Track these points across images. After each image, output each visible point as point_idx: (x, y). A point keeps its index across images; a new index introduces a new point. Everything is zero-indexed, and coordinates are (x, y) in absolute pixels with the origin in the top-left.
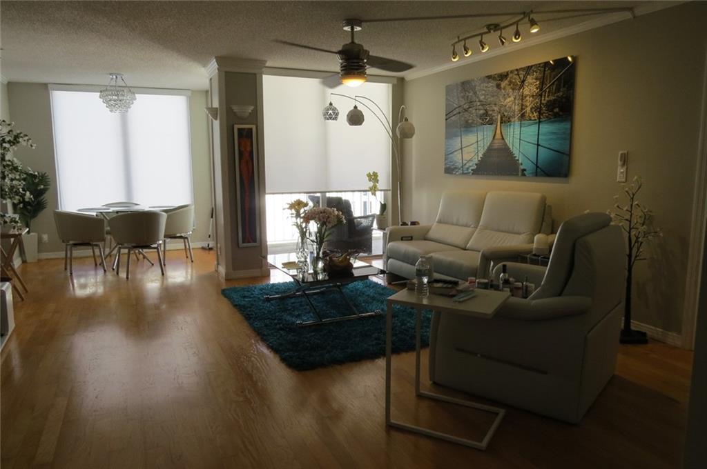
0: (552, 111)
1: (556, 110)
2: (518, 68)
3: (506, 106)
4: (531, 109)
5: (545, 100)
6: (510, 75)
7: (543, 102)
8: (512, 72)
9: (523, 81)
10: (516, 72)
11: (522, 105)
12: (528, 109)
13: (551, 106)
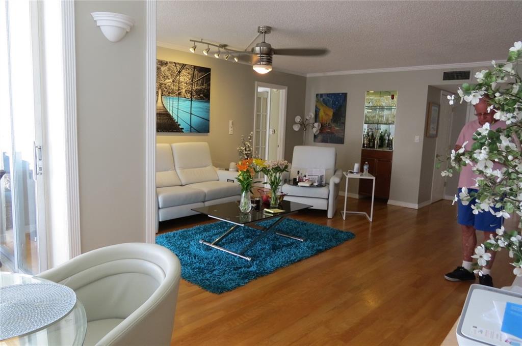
0: (199, 95)
1: (202, 95)
2: (176, 62)
3: (165, 84)
4: (186, 91)
5: (195, 88)
6: (169, 65)
7: (193, 88)
8: (170, 62)
9: (180, 72)
10: (174, 64)
11: (179, 87)
12: (184, 91)
13: (198, 92)
